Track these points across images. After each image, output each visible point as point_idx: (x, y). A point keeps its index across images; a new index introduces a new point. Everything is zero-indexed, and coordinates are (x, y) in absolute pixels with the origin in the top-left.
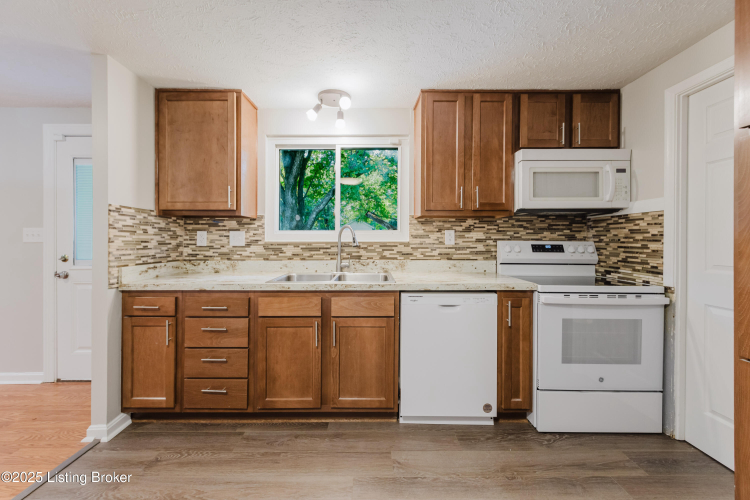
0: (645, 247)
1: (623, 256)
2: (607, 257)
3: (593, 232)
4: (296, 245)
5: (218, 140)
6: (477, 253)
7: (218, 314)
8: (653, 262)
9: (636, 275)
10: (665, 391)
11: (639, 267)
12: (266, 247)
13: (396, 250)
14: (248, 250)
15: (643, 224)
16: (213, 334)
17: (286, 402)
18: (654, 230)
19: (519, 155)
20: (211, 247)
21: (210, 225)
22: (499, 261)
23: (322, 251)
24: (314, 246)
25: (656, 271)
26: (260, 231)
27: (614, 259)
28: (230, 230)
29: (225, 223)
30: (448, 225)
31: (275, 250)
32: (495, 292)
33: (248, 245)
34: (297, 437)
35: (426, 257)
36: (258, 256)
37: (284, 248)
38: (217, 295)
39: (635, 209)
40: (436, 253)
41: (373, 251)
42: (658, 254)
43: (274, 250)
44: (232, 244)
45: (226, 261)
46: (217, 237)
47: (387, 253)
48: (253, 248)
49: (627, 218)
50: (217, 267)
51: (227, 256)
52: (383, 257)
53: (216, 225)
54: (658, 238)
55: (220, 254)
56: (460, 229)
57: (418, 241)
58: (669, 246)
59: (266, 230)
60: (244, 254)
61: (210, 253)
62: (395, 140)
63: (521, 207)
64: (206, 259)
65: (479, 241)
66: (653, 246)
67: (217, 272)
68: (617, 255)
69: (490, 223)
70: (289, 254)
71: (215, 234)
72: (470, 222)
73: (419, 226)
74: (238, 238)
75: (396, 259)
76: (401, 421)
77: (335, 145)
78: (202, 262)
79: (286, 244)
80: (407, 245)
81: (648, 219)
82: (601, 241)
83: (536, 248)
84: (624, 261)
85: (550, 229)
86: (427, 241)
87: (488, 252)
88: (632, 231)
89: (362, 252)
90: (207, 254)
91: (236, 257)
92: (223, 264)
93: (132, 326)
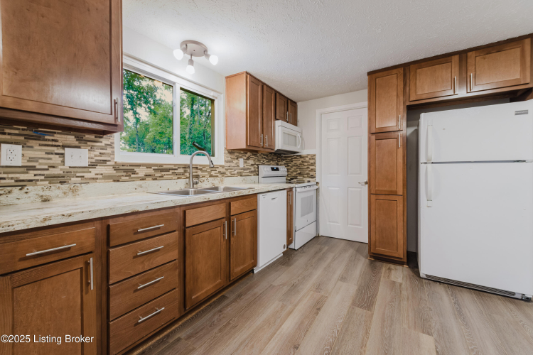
0: (308, 168)
1: (299, 172)
2: (292, 172)
3: (284, 162)
4: (149, 166)
6: (252, 172)
8: (311, 173)
9: (304, 179)
10: (317, 220)
11: (306, 176)
12: (117, 168)
13: (218, 170)
14: (94, 172)
15: (307, 159)
16: (145, 257)
17: (206, 292)
18: (312, 161)
19: (278, 123)
20: (33, 168)
21: (28, 137)
22: (261, 175)
23: (171, 171)
24: (165, 167)
25: (313, 177)
26: (109, 150)
27: (295, 173)
28: (64, 147)
29: (57, 137)
30: (241, 155)
31: (127, 171)
33: (93, 165)
35: (232, 175)
36: (106, 177)
37: (137, 169)
38: (146, 215)
39: (304, 153)
40: (236, 172)
41: (206, 171)
42: (314, 170)
43: (126, 171)
44: (68, 163)
45: (59, 185)
46: (42, 154)
47: (213, 173)
48: (100, 169)
49: (301, 156)
50: (47, 193)
51: (61, 179)
52: (211, 176)
53: (38, 138)
54: (313, 164)
55: (47, 177)
56: (245, 158)
57: (228, 164)
58: (317, 167)
59: (116, 150)
60: (87, 175)
61: (30, 175)
63: (280, 148)
64: (21, 184)
65: (252, 165)
66: (311, 167)
67: (45, 200)
68: (296, 171)
69: (255, 155)
70: (141, 175)
71: (38, 151)
72: (249, 154)
73: (229, 155)
74: (78, 157)
75: (217, 176)
76: (255, 272)
78: (16, 190)
79: (139, 165)
80: (223, 167)
81: (309, 157)
82: (288, 166)
83: (273, 169)
84: (299, 174)
85: (272, 160)
86: (233, 165)
87: (255, 171)
88: (303, 162)
89: (199, 173)
90: (22, 177)
91: (74, 179)
92: (55, 191)
93: (13, 288)
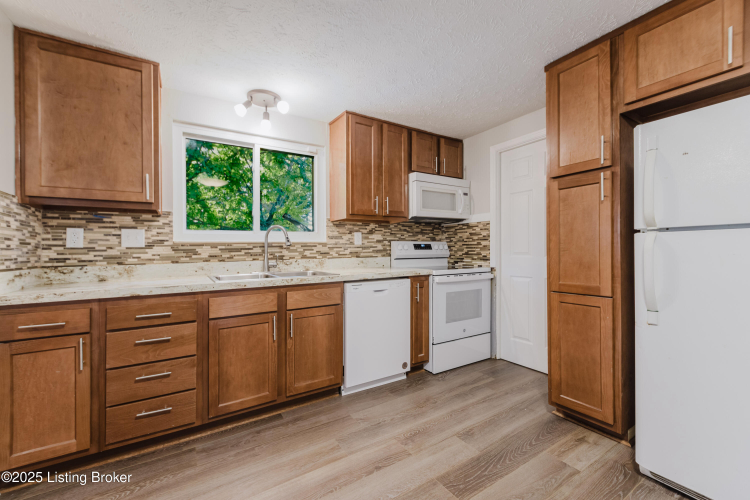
0: (479, 244)
1: (466, 250)
2: (456, 252)
3: (446, 235)
4: (214, 246)
5: (126, 116)
6: (378, 251)
7: (157, 322)
8: (484, 253)
9: (474, 262)
10: (492, 332)
11: (475, 257)
12: (175, 248)
13: (316, 249)
14: (150, 252)
15: (478, 229)
17: (241, 403)
18: (484, 233)
19: (413, 176)
20: (92, 249)
21: (89, 221)
22: (394, 256)
23: (243, 252)
24: (235, 246)
25: (486, 259)
26: (167, 230)
27: (460, 253)
28: (121, 228)
29: (114, 219)
30: (356, 228)
31: (188, 252)
32: (407, 277)
33: (149, 246)
34: (258, 432)
35: (341, 256)
36: (164, 258)
37: (199, 250)
39: (473, 220)
40: (347, 252)
41: (295, 251)
42: (486, 248)
43: (185, 251)
44: (125, 244)
45: (117, 266)
46: (101, 236)
47: (307, 253)
48: (157, 250)
49: (467, 225)
50: (103, 274)
51: (118, 260)
52: (304, 257)
53: (99, 221)
54: (486, 238)
55: (106, 258)
56: (365, 231)
57: (334, 241)
58: (493, 243)
59: (174, 229)
60: (143, 256)
61: (90, 256)
62: (314, 149)
63: (415, 215)
64: (82, 264)
65: (378, 241)
66: (484, 243)
67: (102, 280)
68: (462, 250)
69: (386, 227)
70: (205, 255)
71: (97, 233)
72: (372, 226)
73: (334, 228)
74: (134, 237)
75: (315, 258)
76: (344, 393)
77: (253, 145)
78: (77, 269)
79: (202, 245)
80: (324, 245)
81: (481, 226)
82: (451, 241)
83: (417, 247)
84: (467, 253)
85: (422, 233)
86: (341, 241)
87: (385, 250)
88: (471, 234)
89: (285, 252)
90: (84, 257)
91: (130, 260)
92: (112, 271)
93: (12, 355)
